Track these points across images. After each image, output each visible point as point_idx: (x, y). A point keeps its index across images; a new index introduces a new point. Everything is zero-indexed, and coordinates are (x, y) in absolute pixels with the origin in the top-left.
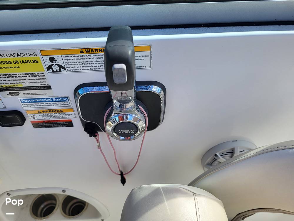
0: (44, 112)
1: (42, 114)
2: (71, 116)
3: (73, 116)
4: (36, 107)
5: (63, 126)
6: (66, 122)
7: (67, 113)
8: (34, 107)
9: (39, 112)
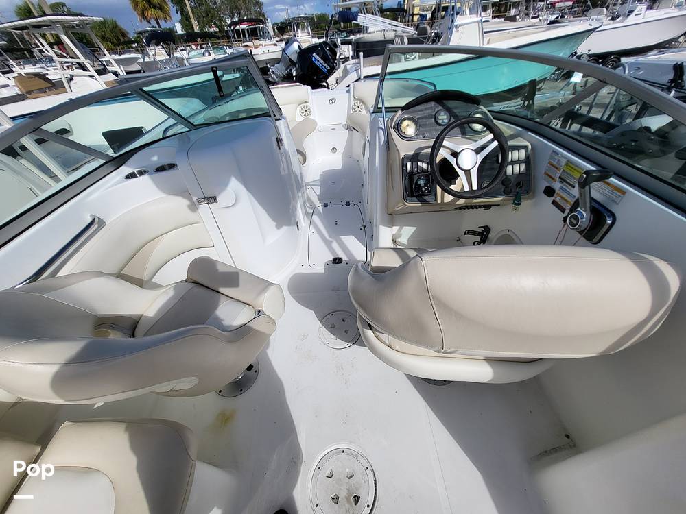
1: (560, 198)
3: (568, 208)
5: (561, 211)
6: (563, 209)
7: (568, 205)
8: (561, 193)
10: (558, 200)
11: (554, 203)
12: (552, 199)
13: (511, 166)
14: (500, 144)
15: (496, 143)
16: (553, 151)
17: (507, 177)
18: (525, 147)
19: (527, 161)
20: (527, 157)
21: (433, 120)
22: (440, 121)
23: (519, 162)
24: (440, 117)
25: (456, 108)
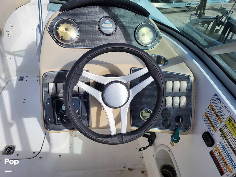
0: (221, 155)
3: (228, 174)
4: (221, 150)
5: (218, 169)
6: (222, 170)
7: (227, 170)
8: (221, 149)
9: (219, 153)
10: (216, 154)
12: (210, 149)
13: (171, 98)
14: (156, 81)
15: (150, 80)
16: (216, 95)
17: (166, 109)
18: (188, 78)
19: (189, 94)
20: (189, 90)
21: (97, 27)
22: (104, 30)
23: (180, 94)
24: (104, 25)
25: (123, 17)
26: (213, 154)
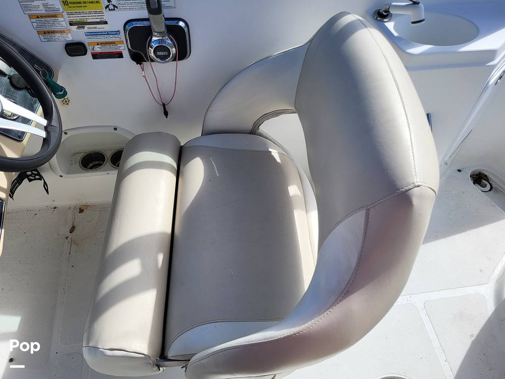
0: (101, 44)
1: (99, 46)
2: (122, 48)
3: (123, 48)
5: (115, 58)
6: (118, 54)
7: (119, 45)
8: (94, 39)
9: (98, 44)
10: (98, 49)
11: (95, 56)
12: (89, 54)
17: (10, 76)
26: (97, 55)
